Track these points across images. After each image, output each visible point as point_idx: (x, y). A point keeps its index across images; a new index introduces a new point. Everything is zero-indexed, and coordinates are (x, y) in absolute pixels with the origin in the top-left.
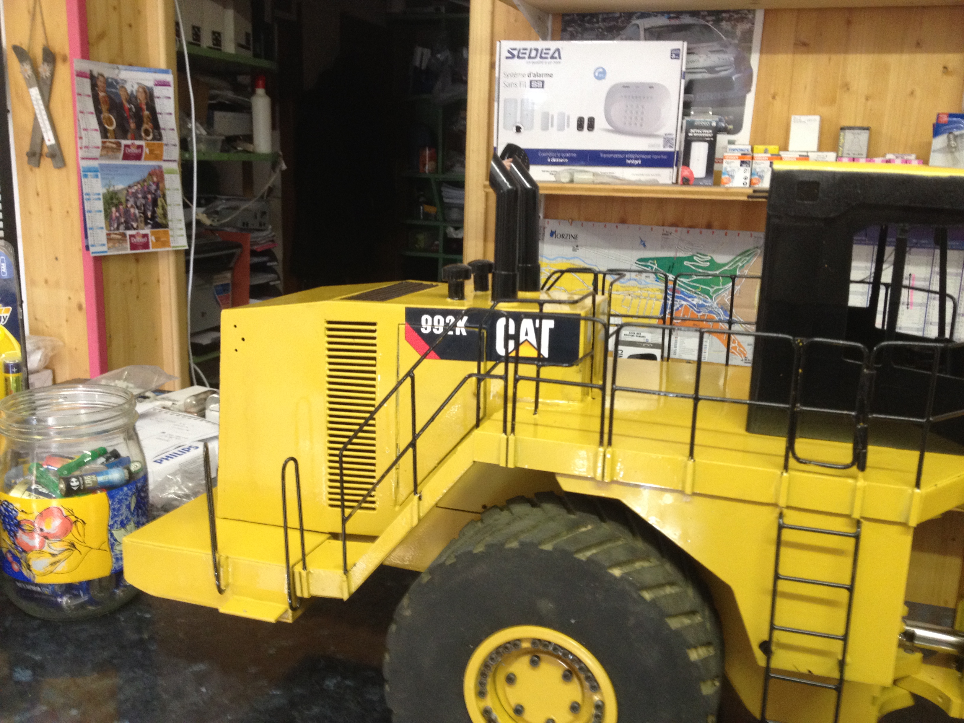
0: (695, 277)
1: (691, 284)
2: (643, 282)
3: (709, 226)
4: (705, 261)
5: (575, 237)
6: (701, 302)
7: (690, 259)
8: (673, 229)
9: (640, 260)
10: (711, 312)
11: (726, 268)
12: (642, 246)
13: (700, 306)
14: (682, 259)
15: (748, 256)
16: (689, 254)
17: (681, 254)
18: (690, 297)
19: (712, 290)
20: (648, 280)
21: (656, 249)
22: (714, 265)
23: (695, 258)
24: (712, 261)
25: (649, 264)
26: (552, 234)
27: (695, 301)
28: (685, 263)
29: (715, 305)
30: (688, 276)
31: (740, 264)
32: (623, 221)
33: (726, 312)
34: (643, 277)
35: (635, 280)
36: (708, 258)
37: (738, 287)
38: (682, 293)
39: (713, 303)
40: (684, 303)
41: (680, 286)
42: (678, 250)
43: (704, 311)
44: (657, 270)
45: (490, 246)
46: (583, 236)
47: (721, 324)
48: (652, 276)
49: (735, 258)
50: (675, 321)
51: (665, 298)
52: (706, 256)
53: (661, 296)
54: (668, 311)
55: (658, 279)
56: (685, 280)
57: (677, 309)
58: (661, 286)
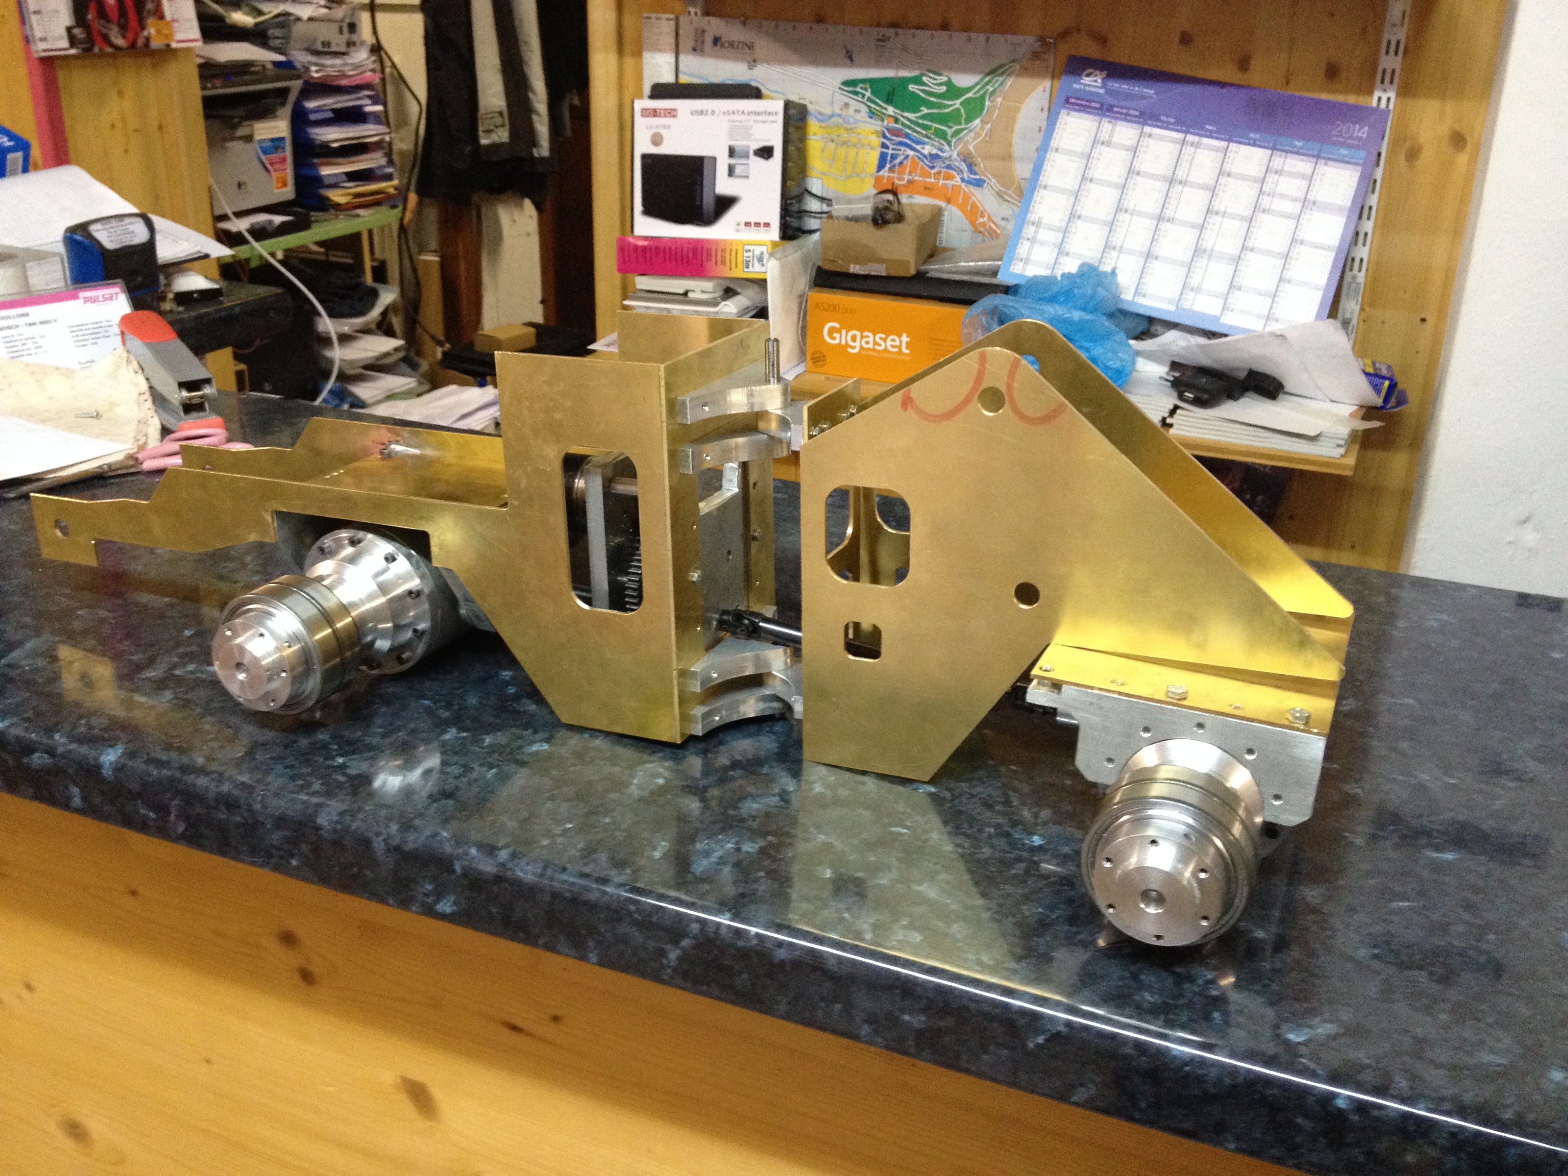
0: (925, 111)
1: (920, 121)
2: (852, 120)
3: (945, 26)
4: (941, 84)
5: (751, 47)
6: (934, 151)
7: (917, 80)
8: (889, 32)
9: (847, 83)
10: (949, 167)
11: (970, 95)
12: (848, 61)
13: (934, 157)
14: (905, 81)
15: (1003, 73)
16: (916, 73)
17: (904, 73)
18: (919, 142)
19: (950, 132)
20: (858, 116)
21: (866, 65)
22: (953, 92)
23: (924, 79)
24: (949, 83)
25: (858, 89)
26: (716, 41)
27: (927, 150)
28: (912, 87)
29: (955, 155)
30: (916, 110)
31: (990, 88)
32: (820, 20)
33: (971, 166)
34: (851, 112)
35: (839, 116)
36: (944, 79)
37: (988, 126)
38: (907, 136)
39: (952, 153)
40: (911, 153)
41: (903, 124)
42: (900, 66)
43: (939, 165)
44: (869, 99)
45: (629, 61)
46: (762, 44)
47: (963, 185)
48: (864, 109)
49: (982, 79)
50: (897, 182)
51: (884, 146)
52: (940, 74)
53: (876, 141)
54: (888, 166)
55: (872, 114)
56: (911, 116)
57: (901, 163)
58: (876, 125)
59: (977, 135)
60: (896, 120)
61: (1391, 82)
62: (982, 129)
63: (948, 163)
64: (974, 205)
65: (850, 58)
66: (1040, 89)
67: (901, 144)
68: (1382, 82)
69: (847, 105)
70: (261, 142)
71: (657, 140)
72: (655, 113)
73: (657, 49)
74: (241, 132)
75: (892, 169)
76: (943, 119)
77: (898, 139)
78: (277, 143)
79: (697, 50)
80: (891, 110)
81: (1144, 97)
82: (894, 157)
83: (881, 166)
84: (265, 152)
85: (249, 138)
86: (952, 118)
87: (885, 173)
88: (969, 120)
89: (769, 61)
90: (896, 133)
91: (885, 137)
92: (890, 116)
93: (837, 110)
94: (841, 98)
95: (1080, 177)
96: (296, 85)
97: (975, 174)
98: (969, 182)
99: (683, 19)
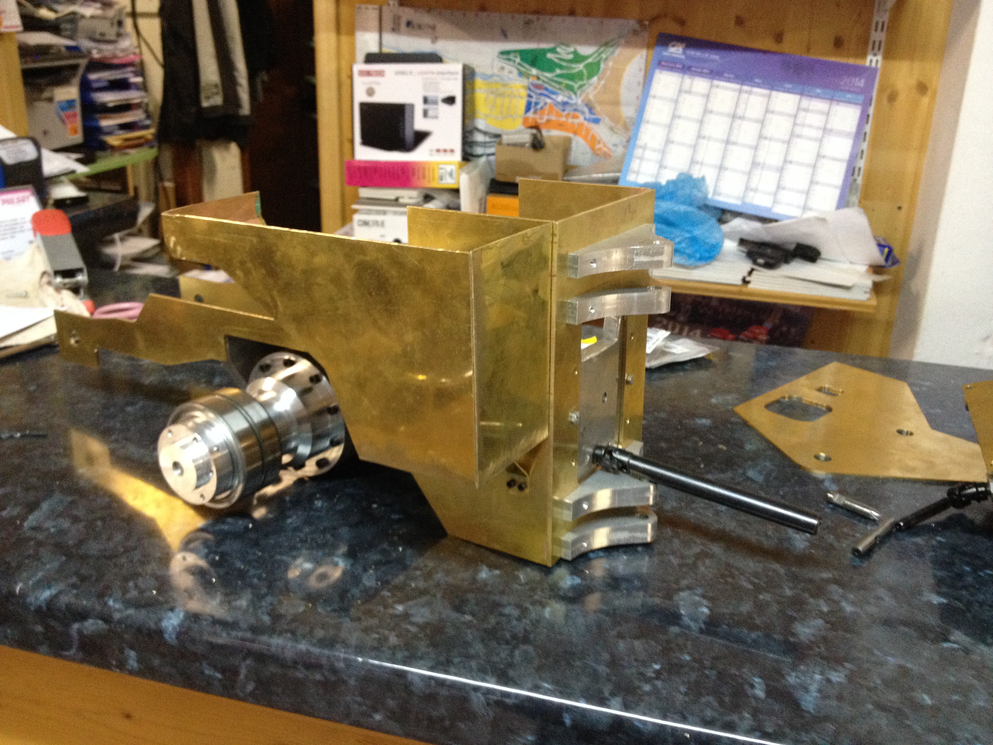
0: (558, 71)
1: (556, 79)
2: (506, 79)
3: (572, 13)
4: (570, 53)
5: (433, 28)
6: (566, 99)
7: (553, 51)
8: (533, 17)
9: (503, 53)
10: (576, 110)
11: (590, 60)
12: (503, 37)
13: (565, 104)
14: (544, 52)
15: (613, 45)
16: (552, 45)
17: (544, 46)
18: (554, 93)
19: (576, 86)
20: (511, 76)
21: (518, 40)
22: (578, 58)
23: (558, 50)
24: (575, 53)
25: (511, 57)
26: (409, 24)
27: (560, 98)
28: (548, 56)
29: (580, 101)
30: (551, 70)
31: (604, 56)
32: (483, 8)
33: (591, 109)
34: (506, 72)
35: (498, 76)
36: (571, 49)
37: (603, 82)
38: (546, 89)
39: (578, 101)
40: (548, 101)
41: (543, 81)
42: (540, 40)
43: (568, 109)
44: (519, 64)
45: (344, 39)
46: (442, 26)
47: (586, 123)
48: (515, 71)
49: (598, 50)
50: (539, 121)
51: (530, 96)
52: (568, 45)
53: (524, 93)
54: (532, 110)
55: (521, 74)
56: (549, 75)
57: (542, 108)
58: (525, 82)
59: (596, 88)
60: (538, 78)
61: (879, 49)
62: (598, 84)
63: (574, 107)
64: (593, 137)
65: (505, 35)
66: (639, 56)
67: (541, 94)
68: (873, 48)
69: (503, 68)
70: (59, 102)
71: (371, 92)
72: (368, 73)
73: (366, 29)
74: (46, 94)
75: (535, 112)
76: (572, 77)
77: (539, 91)
78: (70, 103)
79: (395, 30)
80: (534, 71)
81: (713, 61)
82: (536, 104)
83: (528, 109)
84: (63, 109)
85: (50, 100)
86: (579, 76)
87: (530, 115)
88: (590, 77)
89: (447, 37)
90: (537, 87)
91: (530, 89)
92: (534, 76)
93: (496, 71)
94: (498, 63)
95: (671, 115)
96: (83, 62)
97: (594, 114)
98: (589, 120)
99: (385, 9)
